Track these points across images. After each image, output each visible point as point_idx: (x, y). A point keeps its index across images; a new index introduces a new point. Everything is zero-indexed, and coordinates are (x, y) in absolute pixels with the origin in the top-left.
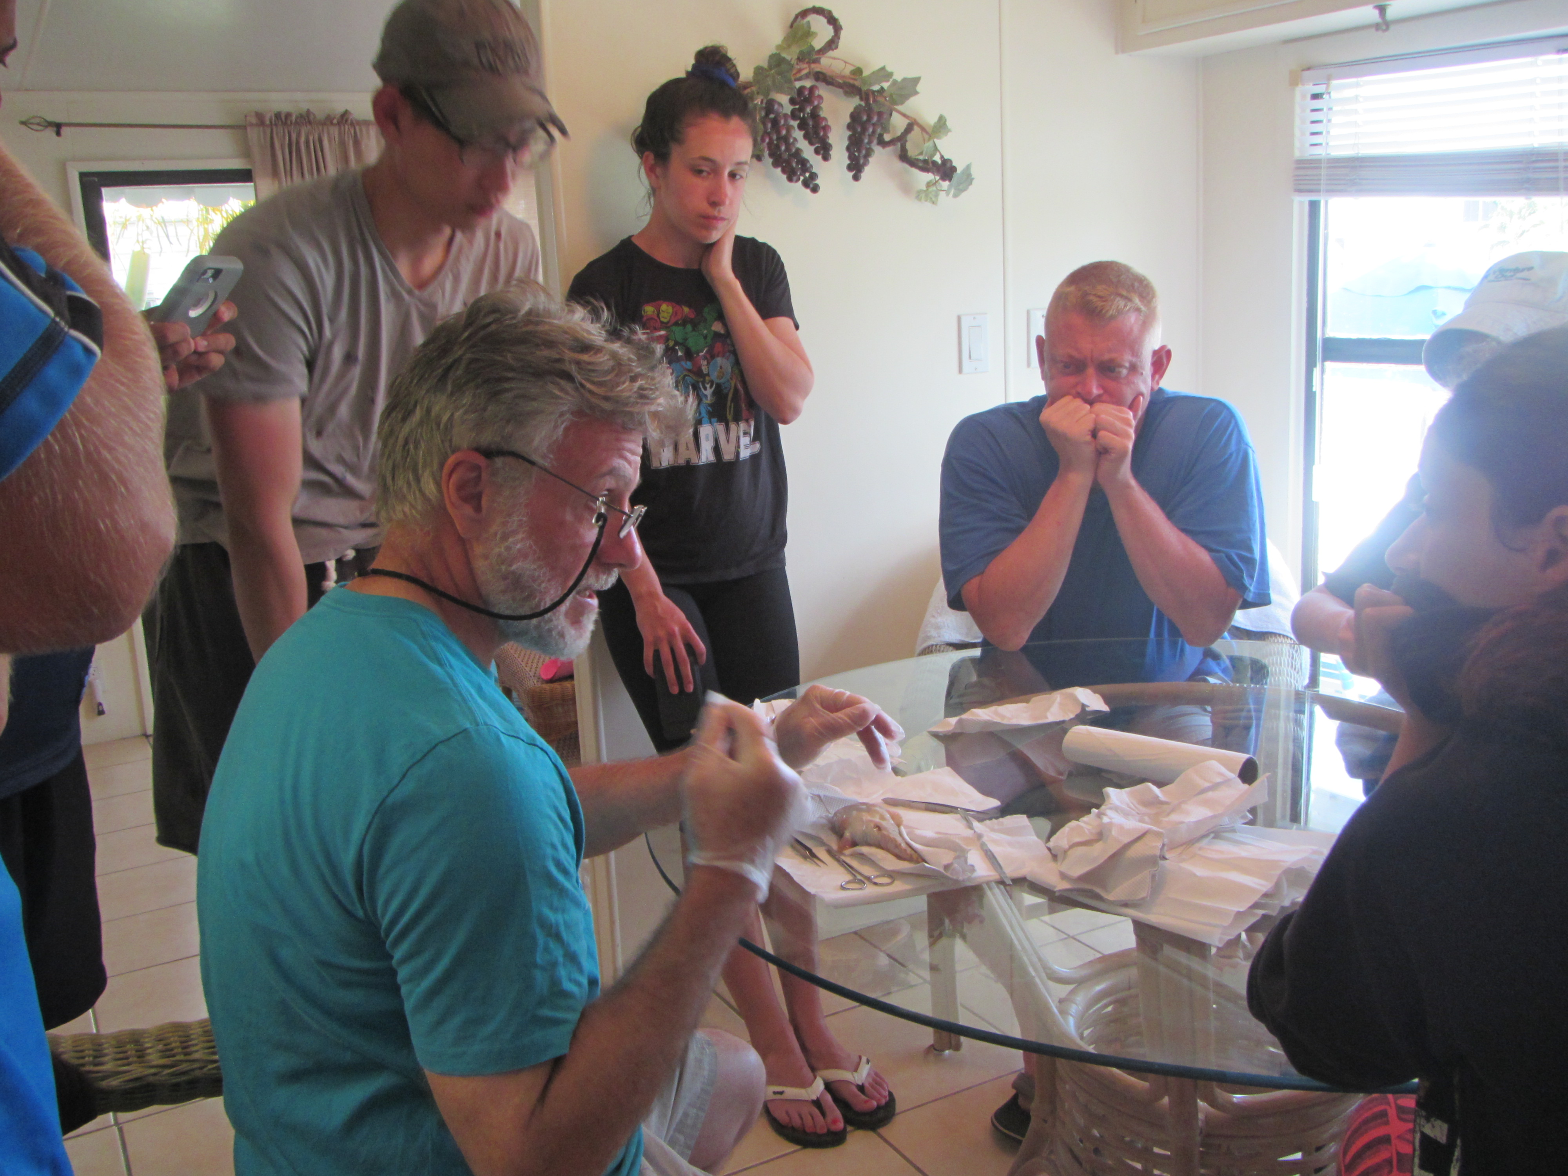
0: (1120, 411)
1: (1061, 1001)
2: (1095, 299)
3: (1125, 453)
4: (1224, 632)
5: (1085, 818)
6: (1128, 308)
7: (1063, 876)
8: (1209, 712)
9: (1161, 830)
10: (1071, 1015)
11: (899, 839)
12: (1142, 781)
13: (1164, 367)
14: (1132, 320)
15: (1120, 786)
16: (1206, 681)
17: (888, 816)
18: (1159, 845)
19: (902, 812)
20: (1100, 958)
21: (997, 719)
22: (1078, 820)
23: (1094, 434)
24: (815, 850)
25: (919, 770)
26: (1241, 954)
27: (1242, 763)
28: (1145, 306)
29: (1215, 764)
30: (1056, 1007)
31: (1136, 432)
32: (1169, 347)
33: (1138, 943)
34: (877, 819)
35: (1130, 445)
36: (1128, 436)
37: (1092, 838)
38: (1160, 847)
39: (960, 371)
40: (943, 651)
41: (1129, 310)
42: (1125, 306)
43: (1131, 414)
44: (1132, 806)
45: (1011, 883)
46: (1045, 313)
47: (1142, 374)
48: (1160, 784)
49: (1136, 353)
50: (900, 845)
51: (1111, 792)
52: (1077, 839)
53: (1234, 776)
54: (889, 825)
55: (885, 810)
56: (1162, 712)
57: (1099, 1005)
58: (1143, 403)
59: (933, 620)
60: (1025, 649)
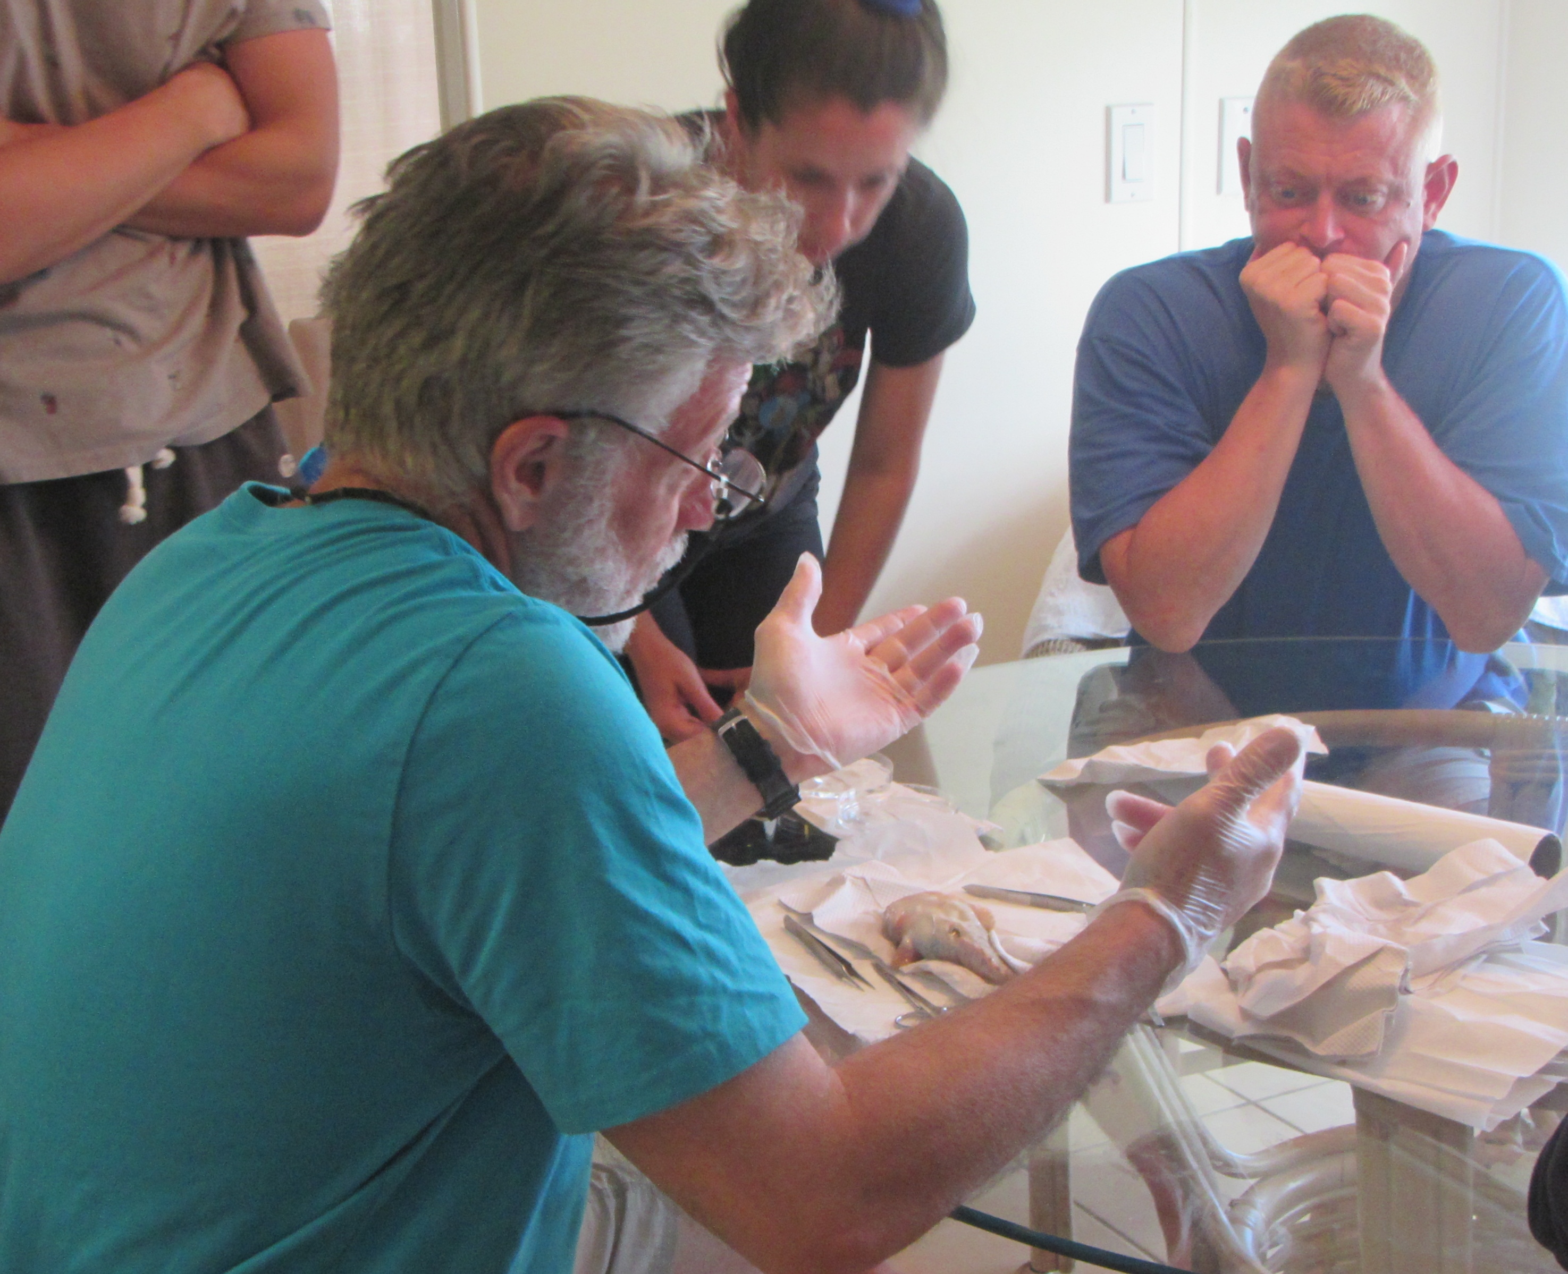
0: (1370, 268)
1: (1233, 1204)
2: (1334, 83)
3: (1376, 336)
4: (1518, 628)
5: (1284, 925)
6: (1387, 97)
7: (1246, 1015)
8: (1487, 757)
9: (1403, 948)
10: (1249, 1226)
11: (989, 952)
12: (1375, 867)
13: (1445, 192)
14: (1395, 114)
15: (1341, 873)
16: (1487, 709)
17: (971, 913)
18: (1399, 970)
19: (995, 908)
20: (1297, 1139)
21: (1150, 764)
22: (1271, 926)
23: (1324, 307)
24: (857, 964)
25: (1023, 841)
26: (1519, 1138)
27: (1536, 843)
28: (1416, 92)
29: (1493, 844)
30: (1226, 1212)
31: (1393, 302)
32: (1455, 157)
33: (1358, 1121)
34: (954, 919)
35: (1383, 323)
36: (1379, 310)
37: (1293, 956)
38: (1401, 974)
39: (1108, 197)
40: (1066, 651)
41: (1389, 100)
42: (1383, 94)
43: (1388, 272)
44: (1360, 909)
45: (1163, 1024)
46: (1251, 105)
47: (1408, 205)
48: (1405, 873)
49: (1398, 168)
50: (990, 960)
51: (1327, 885)
52: (1271, 957)
53: (1522, 864)
54: (973, 928)
55: (968, 904)
56: (1410, 757)
57: (1292, 1212)
58: (1408, 254)
59: (1051, 601)
60: (1197, 651)
